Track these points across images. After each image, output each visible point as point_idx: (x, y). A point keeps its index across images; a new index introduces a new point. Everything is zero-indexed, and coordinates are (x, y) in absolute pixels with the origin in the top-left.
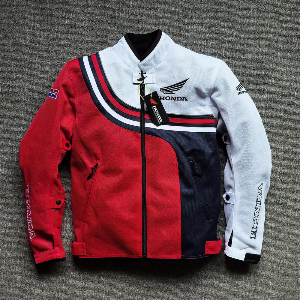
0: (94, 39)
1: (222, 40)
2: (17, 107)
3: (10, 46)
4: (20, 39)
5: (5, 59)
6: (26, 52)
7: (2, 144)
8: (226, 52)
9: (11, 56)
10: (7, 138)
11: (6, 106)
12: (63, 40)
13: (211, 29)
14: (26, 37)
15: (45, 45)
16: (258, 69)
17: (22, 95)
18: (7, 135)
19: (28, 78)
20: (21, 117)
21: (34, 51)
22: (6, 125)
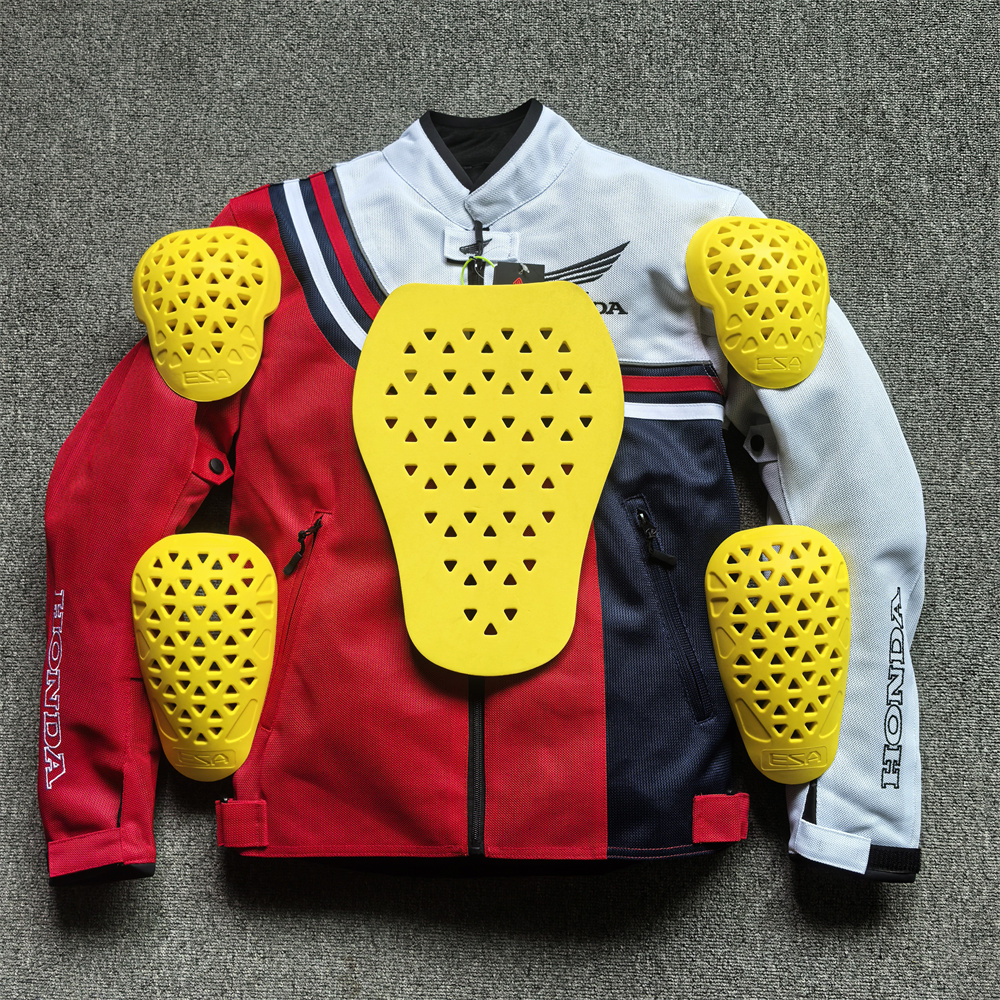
0: (324, 133)
1: (738, 138)
2: (64, 345)
3: (55, 156)
4: (89, 134)
5: (38, 194)
6: (103, 173)
7: (7, 463)
8: (749, 173)
9: (58, 185)
10: (24, 444)
11: (27, 341)
12: (225, 137)
13: (699, 104)
14: (107, 128)
15: (165, 153)
16: (856, 227)
17: (83, 306)
18: (24, 433)
19: (106, 254)
20: (74, 375)
21: (129, 169)
22: (22, 402)
